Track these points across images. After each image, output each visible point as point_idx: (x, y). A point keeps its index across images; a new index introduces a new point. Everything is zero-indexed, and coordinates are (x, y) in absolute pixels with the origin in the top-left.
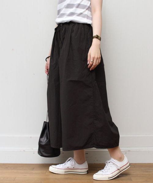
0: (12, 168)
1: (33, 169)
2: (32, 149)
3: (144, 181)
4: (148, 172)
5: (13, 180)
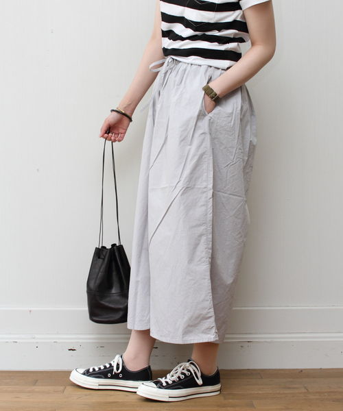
2: (34, 338)
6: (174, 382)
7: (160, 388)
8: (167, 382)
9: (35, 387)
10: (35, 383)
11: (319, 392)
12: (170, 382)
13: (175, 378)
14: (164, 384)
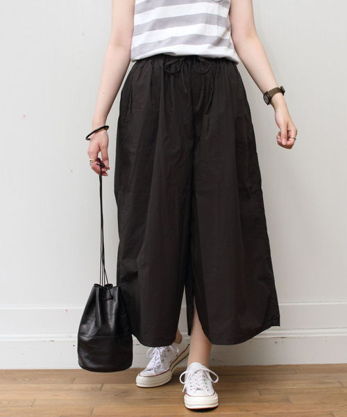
0: (27, 379)
1: (73, 381)
2: (70, 337)
3: (317, 404)
4: (324, 383)
5: (31, 404)
9: (72, 385)
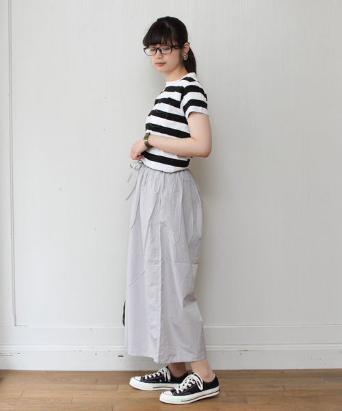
0: (64, 380)
6: (184, 390)
7: (175, 395)
8: (179, 391)
9: (96, 386)
10: (96, 382)
11: (292, 391)
12: (182, 390)
13: (185, 387)
14: (178, 392)
